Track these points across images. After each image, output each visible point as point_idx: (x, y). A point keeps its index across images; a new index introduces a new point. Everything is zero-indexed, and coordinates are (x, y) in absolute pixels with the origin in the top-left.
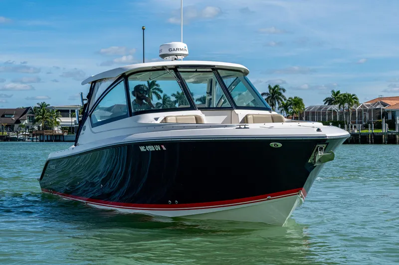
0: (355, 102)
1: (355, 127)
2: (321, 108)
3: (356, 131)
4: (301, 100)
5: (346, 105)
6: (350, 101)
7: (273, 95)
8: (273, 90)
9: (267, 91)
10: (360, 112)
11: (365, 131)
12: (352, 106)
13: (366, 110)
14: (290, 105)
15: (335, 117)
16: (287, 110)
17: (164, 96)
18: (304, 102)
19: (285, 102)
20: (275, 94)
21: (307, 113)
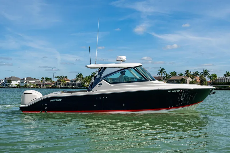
2: (223, 78)
4: (216, 75)
7: (205, 73)
8: (205, 71)
9: (203, 72)
14: (212, 76)
15: (229, 81)
16: (211, 78)
17: (166, 73)
18: (217, 75)
19: (210, 75)
20: (206, 73)
21: (218, 80)
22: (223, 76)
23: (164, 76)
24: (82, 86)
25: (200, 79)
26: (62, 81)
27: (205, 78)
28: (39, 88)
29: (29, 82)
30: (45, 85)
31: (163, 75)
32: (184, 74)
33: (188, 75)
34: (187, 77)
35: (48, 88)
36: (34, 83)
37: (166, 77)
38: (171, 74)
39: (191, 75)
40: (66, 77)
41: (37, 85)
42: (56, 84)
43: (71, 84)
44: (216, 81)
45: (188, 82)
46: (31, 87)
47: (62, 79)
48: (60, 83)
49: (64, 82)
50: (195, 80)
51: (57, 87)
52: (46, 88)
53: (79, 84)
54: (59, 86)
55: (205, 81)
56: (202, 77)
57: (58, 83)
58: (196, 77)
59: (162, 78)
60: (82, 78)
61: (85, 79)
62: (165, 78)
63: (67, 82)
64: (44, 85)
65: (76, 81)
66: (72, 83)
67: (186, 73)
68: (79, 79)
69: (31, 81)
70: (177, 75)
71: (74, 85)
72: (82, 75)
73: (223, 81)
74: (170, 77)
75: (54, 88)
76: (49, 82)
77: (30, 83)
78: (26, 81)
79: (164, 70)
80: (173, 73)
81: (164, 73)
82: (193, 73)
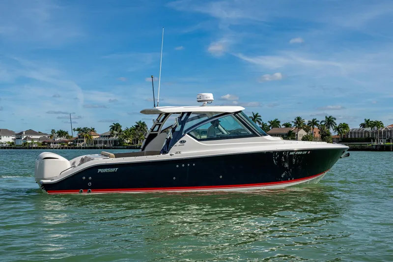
0: (382, 126)
1: (381, 141)
2: (360, 129)
3: (382, 144)
4: (347, 125)
5: (376, 128)
6: (379, 125)
7: (328, 122)
8: (328, 119)
9: (324, 119)
10: (384, 132)
11: (388, 144)
12: (379, 128)
13: (388, 131)
14: (341, 127)
15: (369, 135)
16: (339, 131)
17: (263, 123)
18: (349, 126)
19: (337, 126)
20: (330, 121)
21: (351, 133)
22: (358, 127)
24: (119, 145)
25: (319, 132)
26: (86, 136)
27: (328, 131)
28: (47, 149)
29: (30, 139)
30: (57, 143)
32: (293, 124)
33: (299, 125)
34: (297, 128)
35: (62, 148)
36: (39, 139)
37: (263, 129)
38: (270, 124)
39: (304, 125)
40: (93, 130)
41: (43, 144)
42: (76, 141)
43: (100, 142)
44: (347, 135)
45: (300, 138)
46: (34, 146)
47: (86, 133)
48: (82, 139)
49: (89, 138)
50: (312, 134)
51: (78, 146)
52: (59, 148)
53: (115, 141)
54: (81, 144)
55: (329, 135)
56: (324, 129)
57: (79, 139)
58: (313, 128)
60: (121, 131)
61: (125, 133)
63: (94, 137)
64: (55, 144)
65: (109, 136)
66: (103, 139)
67: (297, 122)
68: (115, 132)
69: (33, 137)
70: (280, 126)
71: (105, 142)
72: (119, 125)
73: (359, 136)
74: (270, 129)
75: (72, 148)
76: (63, 139)
77: (32, 140)
78: (25, 137)
79: (259, 118)
80: (274, 121)
81: (259, 122)
82: (309, 121)
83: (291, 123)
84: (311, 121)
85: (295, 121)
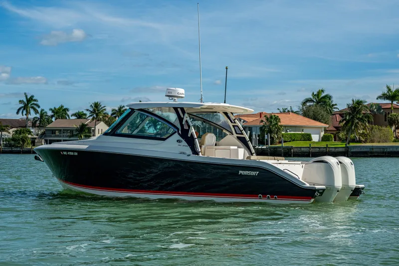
17: (41, 111)
23: (34, 119)
31: (33, 115)
33: (97, 115)
34: (94, 121)
37: (40, 121)
38: (53, 114)
39: (105, 115)
59: (30, 124)
62: (38, 122)
67: (94, 110)
70: (68, 116)
74: (52, 121)
79: (35, 103)
80: (59, 109)
81: (34, 109)
82: (113, 110)
83: (85, 112)
84: (117, 109)
85: (92, 110)
